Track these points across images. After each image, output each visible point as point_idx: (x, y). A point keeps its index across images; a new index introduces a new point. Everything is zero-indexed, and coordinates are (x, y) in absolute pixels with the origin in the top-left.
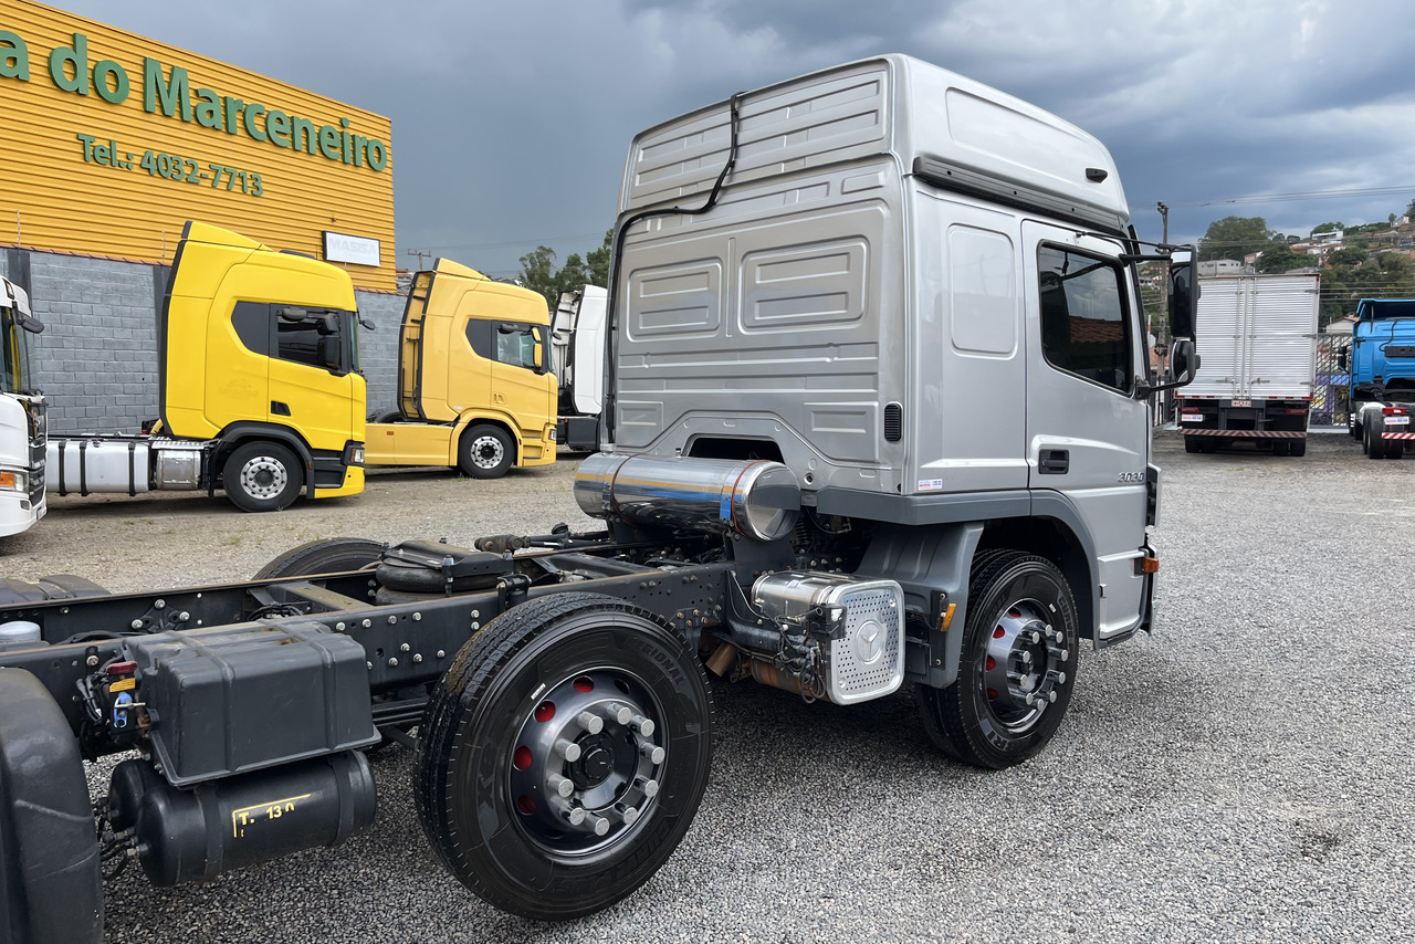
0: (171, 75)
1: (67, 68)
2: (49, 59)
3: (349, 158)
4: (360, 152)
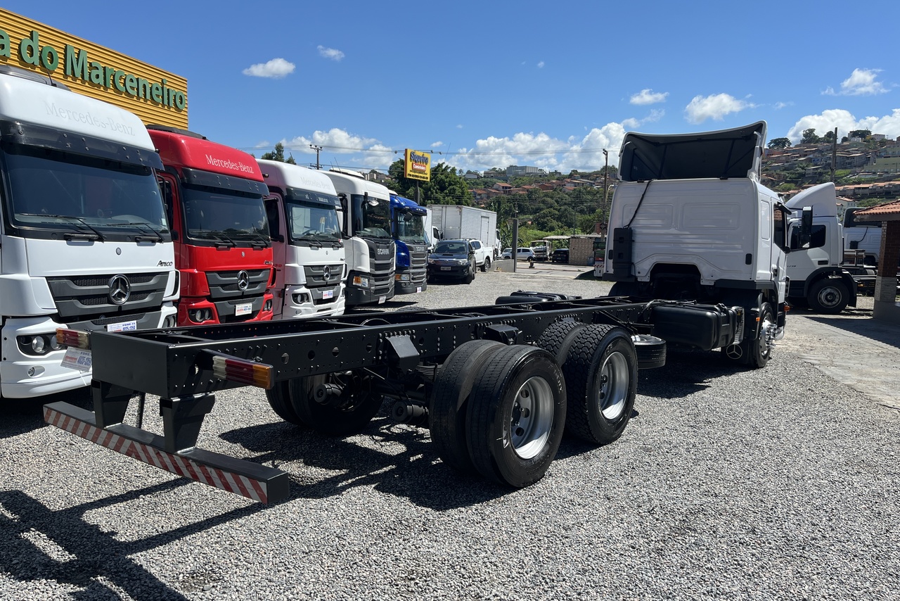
0: (78, 55)
1: (28, 51)
2: (20, 45)
3: (166, 102)
4: (172, 98)
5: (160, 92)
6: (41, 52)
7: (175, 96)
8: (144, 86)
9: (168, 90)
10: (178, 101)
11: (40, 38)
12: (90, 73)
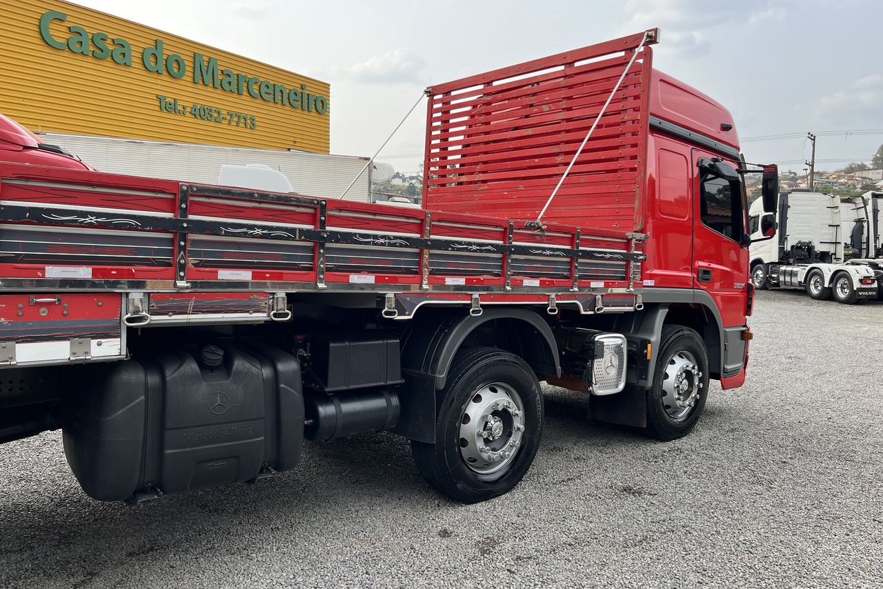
0: (209, 62)
1: (152, 59)
2: (143, 56)
3: (305, 107)
4: (312, 104)
5: (299, 98)
6: (166, 60)
7: (315, 101)
8: (281, 91)
9: (308, 95)
10: (319, 105)
11: (165, 46)
12: (221, 80)
